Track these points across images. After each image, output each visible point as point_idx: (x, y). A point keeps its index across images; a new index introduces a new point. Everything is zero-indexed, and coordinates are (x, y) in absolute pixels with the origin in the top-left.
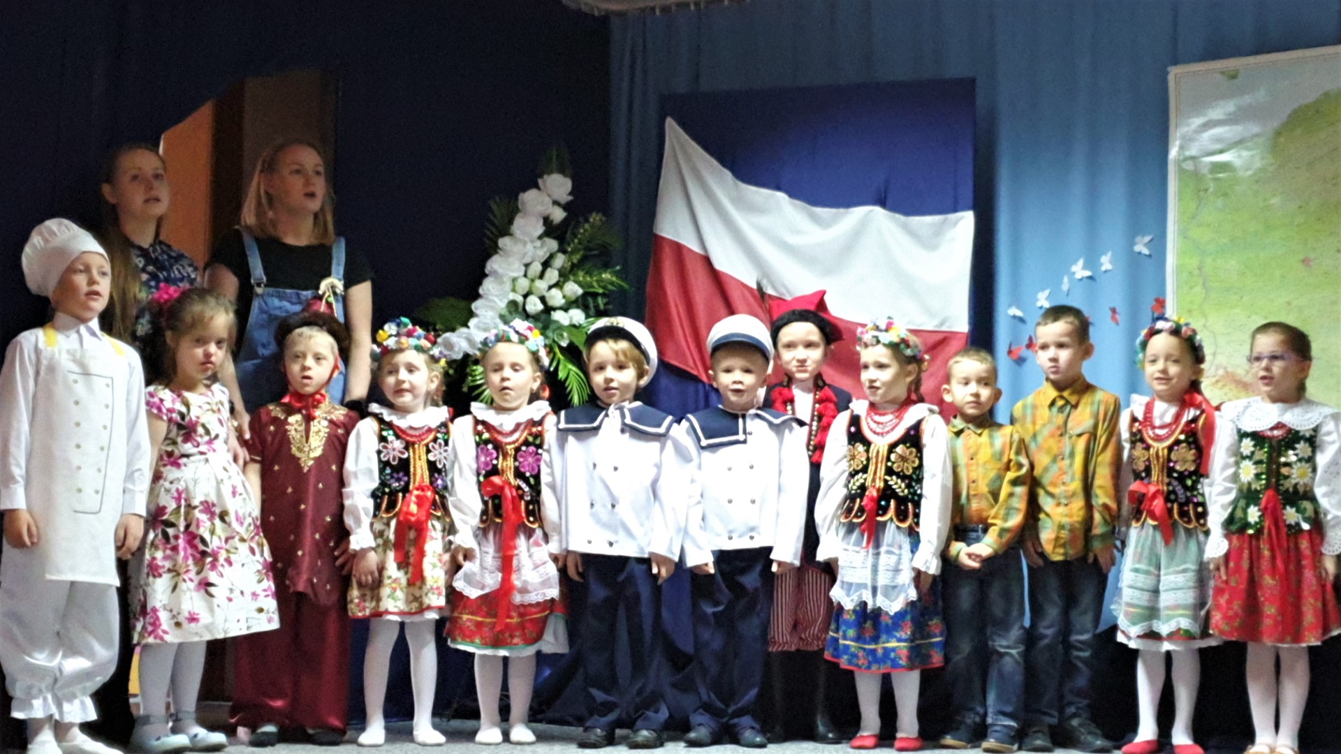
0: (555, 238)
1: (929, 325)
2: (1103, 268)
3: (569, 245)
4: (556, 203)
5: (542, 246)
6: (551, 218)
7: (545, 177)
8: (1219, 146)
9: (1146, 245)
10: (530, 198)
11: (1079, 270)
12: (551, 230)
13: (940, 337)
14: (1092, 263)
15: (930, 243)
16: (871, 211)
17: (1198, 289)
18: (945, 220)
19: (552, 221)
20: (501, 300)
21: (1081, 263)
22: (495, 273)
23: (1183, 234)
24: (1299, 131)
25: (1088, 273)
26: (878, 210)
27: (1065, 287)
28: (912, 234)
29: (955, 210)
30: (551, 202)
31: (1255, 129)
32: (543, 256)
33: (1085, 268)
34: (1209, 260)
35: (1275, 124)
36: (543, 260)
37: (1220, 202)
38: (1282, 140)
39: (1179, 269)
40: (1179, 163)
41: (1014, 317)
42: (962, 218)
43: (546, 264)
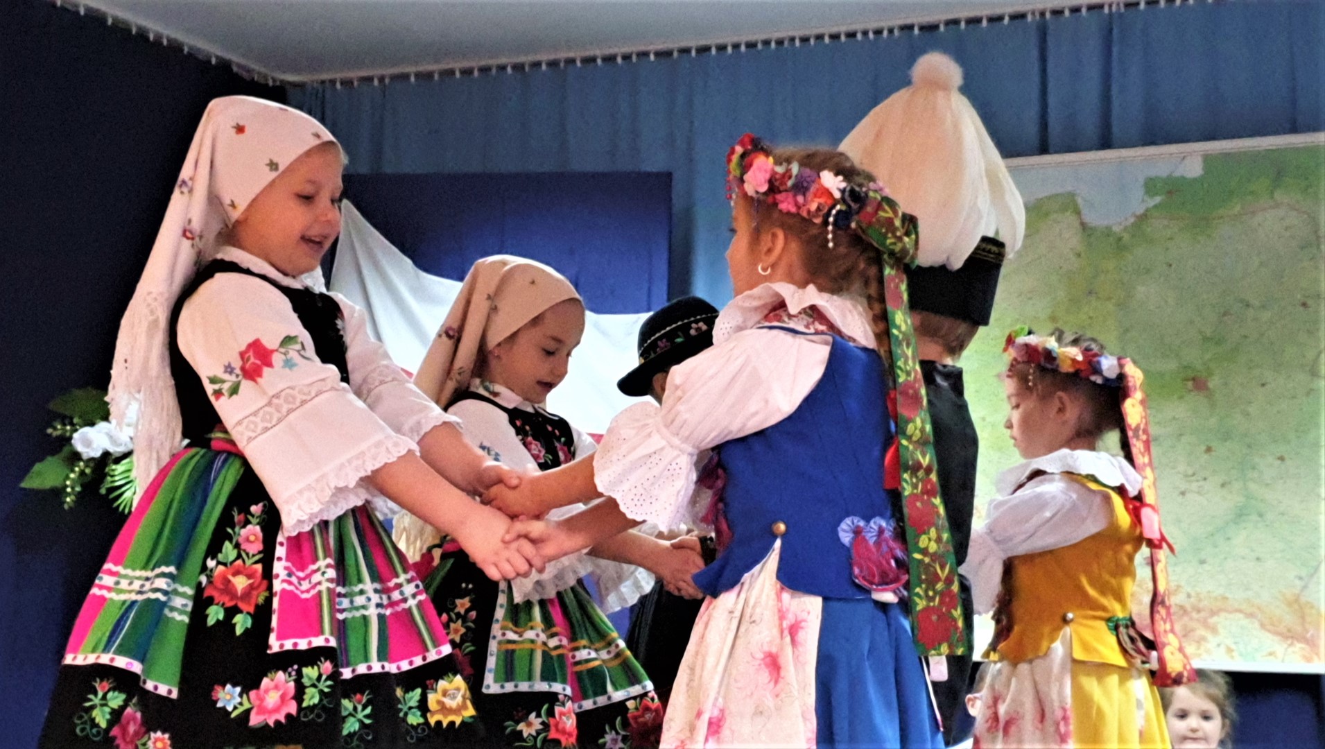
28: (604, 333)
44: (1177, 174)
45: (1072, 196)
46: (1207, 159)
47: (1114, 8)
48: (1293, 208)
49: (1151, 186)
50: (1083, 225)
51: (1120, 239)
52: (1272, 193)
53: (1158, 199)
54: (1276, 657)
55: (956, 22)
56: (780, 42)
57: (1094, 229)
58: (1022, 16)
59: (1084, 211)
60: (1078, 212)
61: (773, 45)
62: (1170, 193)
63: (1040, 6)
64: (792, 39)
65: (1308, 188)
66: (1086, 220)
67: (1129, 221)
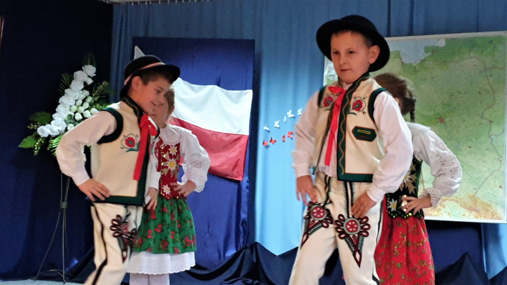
0: (88, 90)
1: (234, 132)
2: (299, 114)
3: (93, 93)
4: (89, 76)
5: (83, 93)
6: (87, 82)
7: (85, 66)
10: (78, 74)
11: (290, 114)
12: (86, 87)
13: (238, 136)
14: (294, 112)
15: (236, 101)
16: (214, 87)
18: (242, 92)
19: (87, 83)
20: (65, 114)
21: (290, 111)
22: (63, 103)
25: (293, 116)
26: (216, 87)
27: (285, 120)
28: (229, 97)
29: (246, 89)
30: (87, 76)
32: (83, 97)
33: (292, 113)
36: (83, 99)
40: (327, 77)
41: (266, 130)
42: (248, 92)
43: (84, 101)
44: (436, 45)
45: (398, 52)
46: (447, 40)
48: (477, 59)
49: (427, 49)
51: (415, 68)
52: (470, 53)
53: (429, 54)
54: (466, 216)
57: (406, 64)
59: (403, 58)
60: (401, 59)
62: (433, 52)
65: (482, 51)
66: (403, 61)
67: (419, 62)
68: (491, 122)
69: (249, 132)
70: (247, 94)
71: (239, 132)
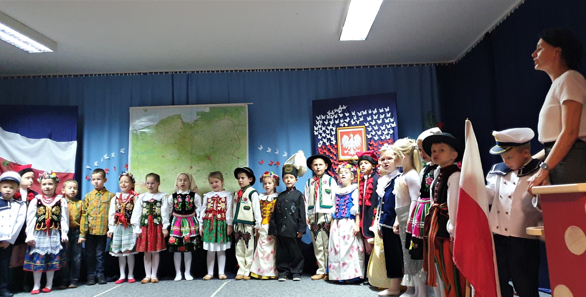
1: (63, 171)
2: (112, 156)
8: (142, 128)
9: (123, 151)
11: (106, 157)
13: (67, 174)
14: (109, 155)
15: (64, 149)
16: (46, 140)
17: (137, 163)
18: (69, 143)
21: (106, 155)
23: (133, 149)
24: (162, 125)
25: (108, 158)
26: (48, 140)
27: (102, 161)
28: (59, 146)
29: (71, 140)
31: (152, 124)
33: (107, 156)
34: (139, 155)
35: (156, 123)
37: (142, 141)
38: (157, 127)
39: (132, 157)
40: (132, 131)
41: (88, 168)
42: (73, 143)
44: (204, 111)
45: (180, 115)
46: (210, 108)
47: (189, 73)
48: (229, 120)
49: (198, 114)
50: (182, 122)
51: (191, 125)
52: (224, 116)
53: (200, 117)
55: (152, 73)
56: (107, 75)
57: (185, 123)
58: (168, 73)
59: (182, 118)
60: (181, 119)
61: (105, 75)
62: (202, 115)
63: (171, 71)
64: (110, 74)
65: (232, 115)
66: (183, 121)
67: (193, 121)
68: (238, 158)
69: (75, 171)
70: (73, 144)
71: (67, 171)
